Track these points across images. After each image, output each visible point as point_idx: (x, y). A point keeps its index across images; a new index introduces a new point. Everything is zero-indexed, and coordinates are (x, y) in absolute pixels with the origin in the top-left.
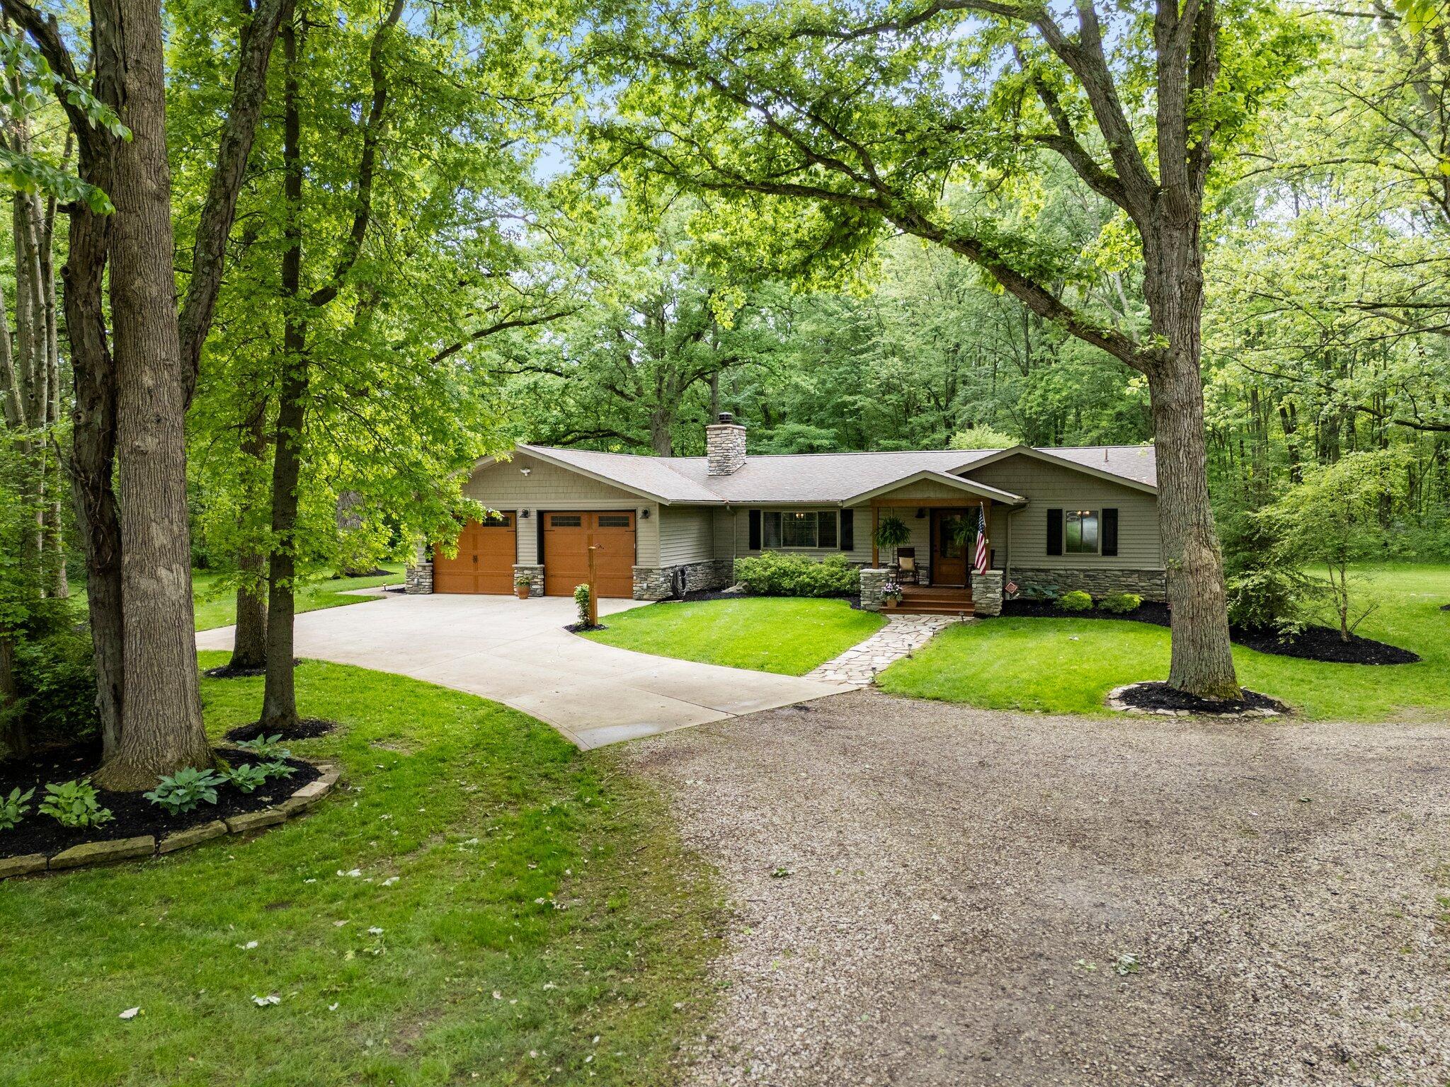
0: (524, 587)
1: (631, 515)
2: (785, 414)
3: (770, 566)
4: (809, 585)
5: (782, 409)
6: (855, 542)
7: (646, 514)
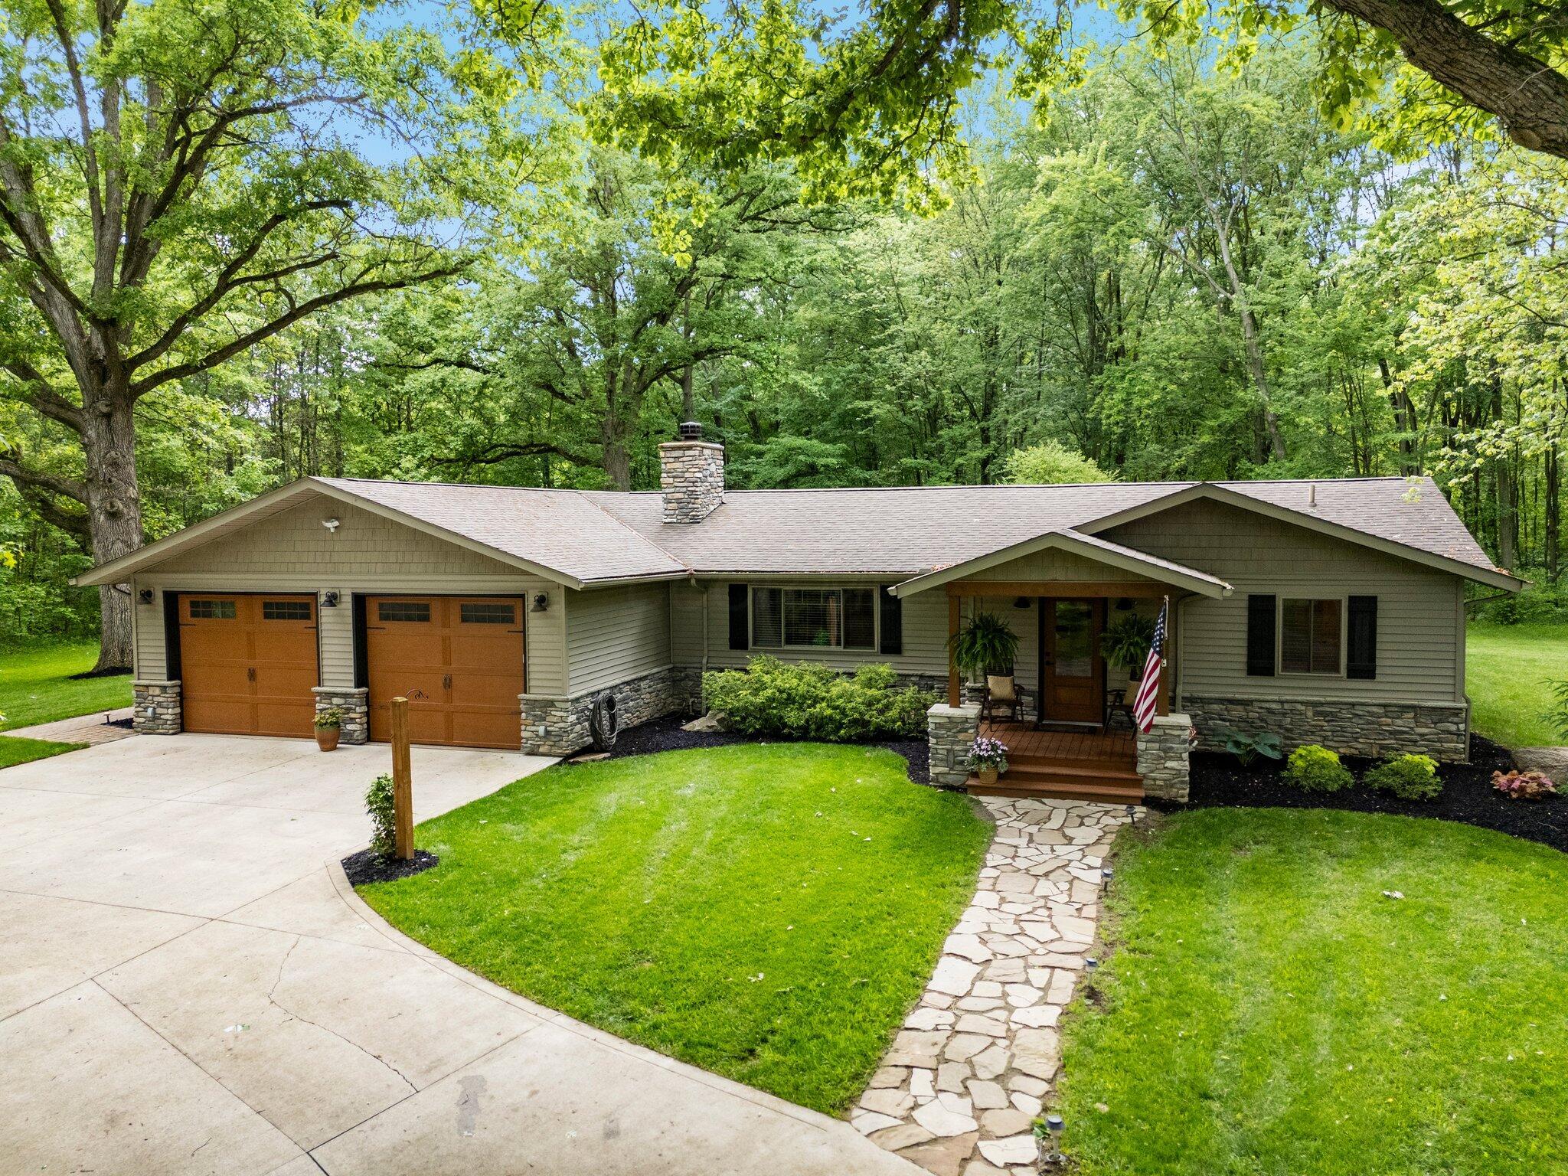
0: (329, 731)
1: (518, 603)
2: (778, 424)
3: (763, 686)
4: (831, 719)
5: (773, 418)
6: (905, 640)
7: (542, 603)
